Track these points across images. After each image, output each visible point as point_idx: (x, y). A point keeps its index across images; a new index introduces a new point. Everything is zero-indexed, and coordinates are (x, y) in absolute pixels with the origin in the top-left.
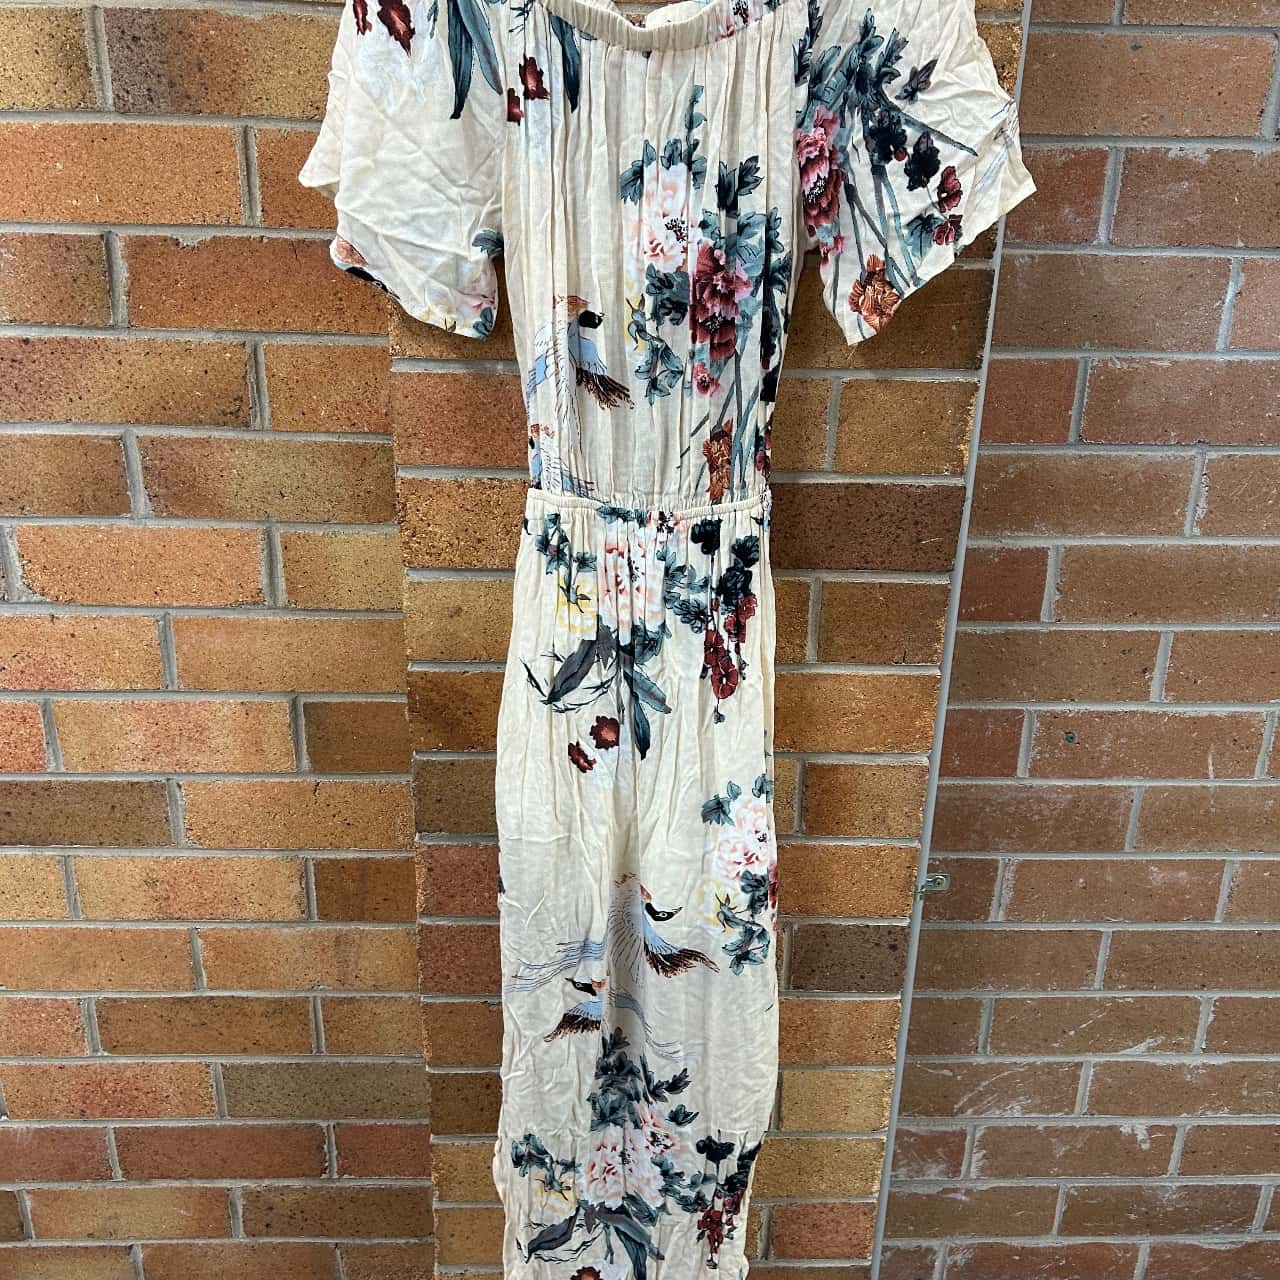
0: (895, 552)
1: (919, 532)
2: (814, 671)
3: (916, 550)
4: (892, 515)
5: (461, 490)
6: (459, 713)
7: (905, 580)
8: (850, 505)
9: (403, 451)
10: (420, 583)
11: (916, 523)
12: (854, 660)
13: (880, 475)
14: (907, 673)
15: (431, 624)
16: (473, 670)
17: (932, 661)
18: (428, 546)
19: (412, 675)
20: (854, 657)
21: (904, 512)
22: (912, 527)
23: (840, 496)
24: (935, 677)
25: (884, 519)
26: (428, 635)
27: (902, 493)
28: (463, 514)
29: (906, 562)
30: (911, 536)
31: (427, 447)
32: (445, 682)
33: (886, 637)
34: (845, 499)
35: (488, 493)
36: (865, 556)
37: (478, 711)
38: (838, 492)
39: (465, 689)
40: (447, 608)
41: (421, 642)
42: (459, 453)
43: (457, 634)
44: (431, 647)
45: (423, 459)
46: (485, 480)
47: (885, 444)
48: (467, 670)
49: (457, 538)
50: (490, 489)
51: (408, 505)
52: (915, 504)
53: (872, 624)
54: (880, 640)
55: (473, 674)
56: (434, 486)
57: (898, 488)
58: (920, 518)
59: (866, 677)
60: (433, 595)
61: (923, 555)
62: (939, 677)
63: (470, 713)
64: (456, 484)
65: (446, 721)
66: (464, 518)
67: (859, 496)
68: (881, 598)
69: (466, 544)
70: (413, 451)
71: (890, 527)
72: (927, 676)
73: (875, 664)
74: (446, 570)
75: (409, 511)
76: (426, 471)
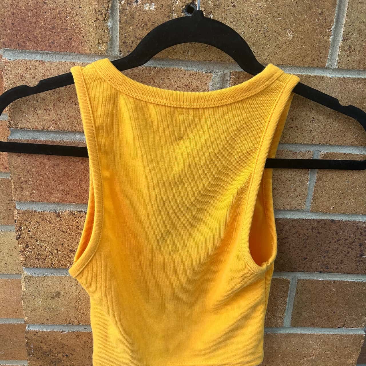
0: (345, 262)
1: (362, 251)
2: (288, 332)
3: (359, 261)
4: (346, 240)
5: (58, 219)
6: (60, 355)
7: (350, 278)
8: (318, 232)
10: (31, 277)
11: (361, 245)
12: (313, 325)
13: (341, 214)
14: (345, 334)
15: (39, 303)
16: (68, 330)
17: (361, 327)
18: (37, 254)
19: (28, 333)
20: (313, 324)
21: (353, 238)
22: (358, 247)
23: (314, 227)
24: (362, 336)
25: (341, 242)
26: (38, 309)
27: (353, 226)
28: (60, 234)
29: (352, 268)
30: (356, 253)
31: (35, 190)
32: (50, 337)
33: (334, 312)
34: (316, 229)
35: (77, 221)
36: (326, 264)
37: (72, 354)
38: (312, 224)
39: (63, 341)
40: (50, 293)
41: (34, 313)
42: (57, 194)
43: (57, 309)
44: (40, 316)
45: (32, 198)
46: (75, 212)
47: (346, 195)
48: (64, 330)
49: (56, 250)
50: (79, 218)
51: (22, 228)
52: (361, 233)
53: (326, 305)
54: (331, 315)
55: (68, 333)
56: (40, 216)
57: (351, 223)
58: (363, 242)
59: (320, 335)
60: (41, 285)
61: (363, 264)
62: (364, 336)
63: (67, 356)
64: (55, 215)
65: (52, 360)
66: (61, 237)
67: (326, 227)
68: (334, 290)
69: (62, 253)
70: (25, 193)
71: (344, 247)
72: (357, 335)
73: (326, 328)
74: (49, 269)
75: (23, 231)
76: (35, 206)
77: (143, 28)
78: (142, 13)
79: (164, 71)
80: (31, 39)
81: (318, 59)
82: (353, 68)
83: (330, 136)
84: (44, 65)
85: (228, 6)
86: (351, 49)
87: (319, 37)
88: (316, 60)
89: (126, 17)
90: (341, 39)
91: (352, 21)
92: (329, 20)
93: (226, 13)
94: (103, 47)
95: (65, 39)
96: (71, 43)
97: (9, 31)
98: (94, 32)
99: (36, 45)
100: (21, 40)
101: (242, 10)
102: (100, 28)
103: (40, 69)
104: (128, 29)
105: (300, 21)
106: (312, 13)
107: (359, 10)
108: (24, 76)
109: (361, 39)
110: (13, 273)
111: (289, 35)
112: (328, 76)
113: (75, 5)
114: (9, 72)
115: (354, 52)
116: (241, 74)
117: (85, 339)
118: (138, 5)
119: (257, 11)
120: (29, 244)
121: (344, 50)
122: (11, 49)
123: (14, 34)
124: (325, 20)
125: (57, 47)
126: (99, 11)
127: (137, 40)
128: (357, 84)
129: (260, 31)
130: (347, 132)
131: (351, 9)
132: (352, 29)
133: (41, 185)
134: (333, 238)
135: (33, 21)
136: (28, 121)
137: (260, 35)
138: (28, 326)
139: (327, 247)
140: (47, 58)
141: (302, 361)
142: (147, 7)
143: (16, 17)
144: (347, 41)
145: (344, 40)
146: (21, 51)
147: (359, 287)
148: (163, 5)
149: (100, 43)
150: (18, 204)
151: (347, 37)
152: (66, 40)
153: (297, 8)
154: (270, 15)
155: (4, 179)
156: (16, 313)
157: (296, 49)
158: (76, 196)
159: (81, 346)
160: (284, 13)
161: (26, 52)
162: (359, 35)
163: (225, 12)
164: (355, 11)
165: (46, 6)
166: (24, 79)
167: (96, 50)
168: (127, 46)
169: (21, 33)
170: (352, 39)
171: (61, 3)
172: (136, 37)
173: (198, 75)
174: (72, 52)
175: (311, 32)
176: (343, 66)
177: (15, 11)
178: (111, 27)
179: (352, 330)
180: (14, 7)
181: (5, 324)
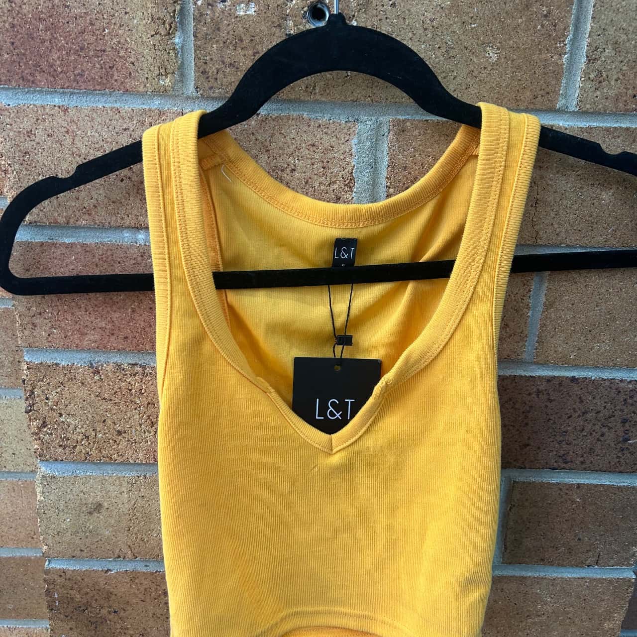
0: (598, 451)
1: (626, 432)
3: (622, 450)
4: (598, 412)
5: (97, 377)
6: (104, 612)
7: (606, 480)
8: (549, 399)
9: (27, 333)
10: (53, 477)
11: (624, 421)
12: (543, 562)
13: (589, 367)
14: (599, 577)
15: (67, 521)
16: (116, 568)
17: (628, 565)
18: (61, 437)
19: (50, 572)
20: (543, 560)
21: (611, 409)
22: (619, 425)
23: (540, 390)
24: (630, 580)
25: (589, 416)
26: (65, 532)
27: (611, 388)
28: (100, 403)
29: (610, 462)
30: (617, 435)
31: (55, 328)
32: (86, 580)
33: (579, 539)
34: (545, 393)
35: (128, 380)
36: (564, 455)
37: (124, 610)
38: (538, 385)
39: (109, 587)
40: (86, 504)
41: (58, 539)
42: (93, 335)
43: (98, 532)
44: (69, 544)
45: (50, 342)
46: (125, 366)
47: (596, 333)
48: (111, 568)
49: (94, 430)
50: (131, 376)
51: (36, 393)
52: (625, 400)
53: (565, 526)
54: (572, 543)
55: (117, 573)
56: (65, 372)
57: (607, 383)
58: (629, 416)
59: (554, 579)
60: (69, 490)
61: (629, 455)
62: (633, 581)
63: (115, 612)
64: (91, 370)
65: (90, 619)
66: (101, 408)
67: (562, 390)
68: (578, 500)
69: (104, 436)
70: (39, 333)
71: (594, 424)
72: (621, 579)
73: (566, 566)
74: (83, 463)
75: (37, 399)
76: (56, 355)
77: (235, 46)
78: (233, 20)
79: (274, 120)
80: (44, 70)
81: (542, 96)
82: (605, 111)
83: (567, 231)
84: (67, 114)
85: (383, 6)
86: (602, 76)
87: (543, 56)
88: (539, 98)
89: (205, 29)
90: (584, 59)
91: (603, 27)
92: (561, 26)
93: (379, 18)
94: (167, 81)
95: (102, 68)
96: (112, 74)
97: (6, 56)
98: (150, 55)
99: (52, 79)
100: (26, 72)
101: (407, 12)
102: (161, 48)
103: (60, 121)
104: (209, 49)
105: (510, 28)
106: (532, 14)
107: (614, 7)
108: (33, 132)
109: (619, 58)
110: (26, 471)
111: (491, 54)
112: (561, 125)
113: (117, 9)
114: (8, 126)
115: (606, 82)
116: (408, 124)
117: (146, 584)
118: (225, 8)
119: (434, 14)
120: (48, 420)
121: (589, 78)
122: (11, 87)
123: (14, 61)
124: (555, 26)
125: (89, 81)
126: (159, 18)
127: (226, 66)
128: (614, 137)
129: (439, 48)
130: (596, 223)
131: (601, 6)
132: (602, 41)
133: (67, 319)
134: (574, 409)
135: (47, 38)
136: (41, 210)
137: (439, 55)
138: (49, 562)
139: (565, 425)
140: (71, 102)
141: (524, 624)
142: (242, 10)
143: (18, 32)
144: (593, 63)
145: (589, 61)
146: (26, 90)
147: (623, 496)
148: (268, 6)
149: (162, 75)
150: (27, 352)
151: (594, 56)
152: (104, 69)
153: (504, 6)
154: (456, 19)
155: (7, 309)
156: (33, 538)
157: (504, 78)
158: (126, 338)
159: (140, 596)
160: (482, 15)
161: (35, 91)
162: (616, 51)
163: (377, 16)
164: (608, 10)
165: (68, 10)
166: (33, 137)
167: (155, 86)
168: (207, 78)
169: (26, 59)
170: (603, 59)
171: (93, 7)
172: (223, 62)
173: (332, 126)
174: (114, 91)
175: (530, 49)
176: (588, 106)
177: (15, 22)
178: (180, 45)
179: (612, 570)
180: (15, 15)
181: (14, 558)
